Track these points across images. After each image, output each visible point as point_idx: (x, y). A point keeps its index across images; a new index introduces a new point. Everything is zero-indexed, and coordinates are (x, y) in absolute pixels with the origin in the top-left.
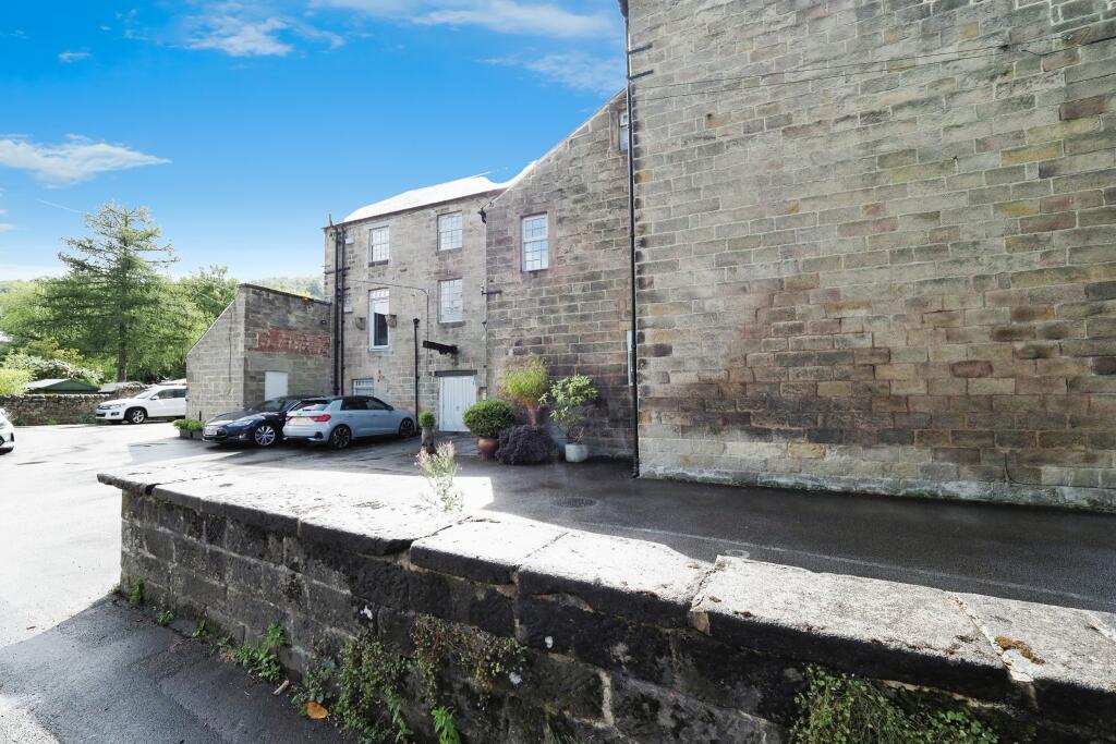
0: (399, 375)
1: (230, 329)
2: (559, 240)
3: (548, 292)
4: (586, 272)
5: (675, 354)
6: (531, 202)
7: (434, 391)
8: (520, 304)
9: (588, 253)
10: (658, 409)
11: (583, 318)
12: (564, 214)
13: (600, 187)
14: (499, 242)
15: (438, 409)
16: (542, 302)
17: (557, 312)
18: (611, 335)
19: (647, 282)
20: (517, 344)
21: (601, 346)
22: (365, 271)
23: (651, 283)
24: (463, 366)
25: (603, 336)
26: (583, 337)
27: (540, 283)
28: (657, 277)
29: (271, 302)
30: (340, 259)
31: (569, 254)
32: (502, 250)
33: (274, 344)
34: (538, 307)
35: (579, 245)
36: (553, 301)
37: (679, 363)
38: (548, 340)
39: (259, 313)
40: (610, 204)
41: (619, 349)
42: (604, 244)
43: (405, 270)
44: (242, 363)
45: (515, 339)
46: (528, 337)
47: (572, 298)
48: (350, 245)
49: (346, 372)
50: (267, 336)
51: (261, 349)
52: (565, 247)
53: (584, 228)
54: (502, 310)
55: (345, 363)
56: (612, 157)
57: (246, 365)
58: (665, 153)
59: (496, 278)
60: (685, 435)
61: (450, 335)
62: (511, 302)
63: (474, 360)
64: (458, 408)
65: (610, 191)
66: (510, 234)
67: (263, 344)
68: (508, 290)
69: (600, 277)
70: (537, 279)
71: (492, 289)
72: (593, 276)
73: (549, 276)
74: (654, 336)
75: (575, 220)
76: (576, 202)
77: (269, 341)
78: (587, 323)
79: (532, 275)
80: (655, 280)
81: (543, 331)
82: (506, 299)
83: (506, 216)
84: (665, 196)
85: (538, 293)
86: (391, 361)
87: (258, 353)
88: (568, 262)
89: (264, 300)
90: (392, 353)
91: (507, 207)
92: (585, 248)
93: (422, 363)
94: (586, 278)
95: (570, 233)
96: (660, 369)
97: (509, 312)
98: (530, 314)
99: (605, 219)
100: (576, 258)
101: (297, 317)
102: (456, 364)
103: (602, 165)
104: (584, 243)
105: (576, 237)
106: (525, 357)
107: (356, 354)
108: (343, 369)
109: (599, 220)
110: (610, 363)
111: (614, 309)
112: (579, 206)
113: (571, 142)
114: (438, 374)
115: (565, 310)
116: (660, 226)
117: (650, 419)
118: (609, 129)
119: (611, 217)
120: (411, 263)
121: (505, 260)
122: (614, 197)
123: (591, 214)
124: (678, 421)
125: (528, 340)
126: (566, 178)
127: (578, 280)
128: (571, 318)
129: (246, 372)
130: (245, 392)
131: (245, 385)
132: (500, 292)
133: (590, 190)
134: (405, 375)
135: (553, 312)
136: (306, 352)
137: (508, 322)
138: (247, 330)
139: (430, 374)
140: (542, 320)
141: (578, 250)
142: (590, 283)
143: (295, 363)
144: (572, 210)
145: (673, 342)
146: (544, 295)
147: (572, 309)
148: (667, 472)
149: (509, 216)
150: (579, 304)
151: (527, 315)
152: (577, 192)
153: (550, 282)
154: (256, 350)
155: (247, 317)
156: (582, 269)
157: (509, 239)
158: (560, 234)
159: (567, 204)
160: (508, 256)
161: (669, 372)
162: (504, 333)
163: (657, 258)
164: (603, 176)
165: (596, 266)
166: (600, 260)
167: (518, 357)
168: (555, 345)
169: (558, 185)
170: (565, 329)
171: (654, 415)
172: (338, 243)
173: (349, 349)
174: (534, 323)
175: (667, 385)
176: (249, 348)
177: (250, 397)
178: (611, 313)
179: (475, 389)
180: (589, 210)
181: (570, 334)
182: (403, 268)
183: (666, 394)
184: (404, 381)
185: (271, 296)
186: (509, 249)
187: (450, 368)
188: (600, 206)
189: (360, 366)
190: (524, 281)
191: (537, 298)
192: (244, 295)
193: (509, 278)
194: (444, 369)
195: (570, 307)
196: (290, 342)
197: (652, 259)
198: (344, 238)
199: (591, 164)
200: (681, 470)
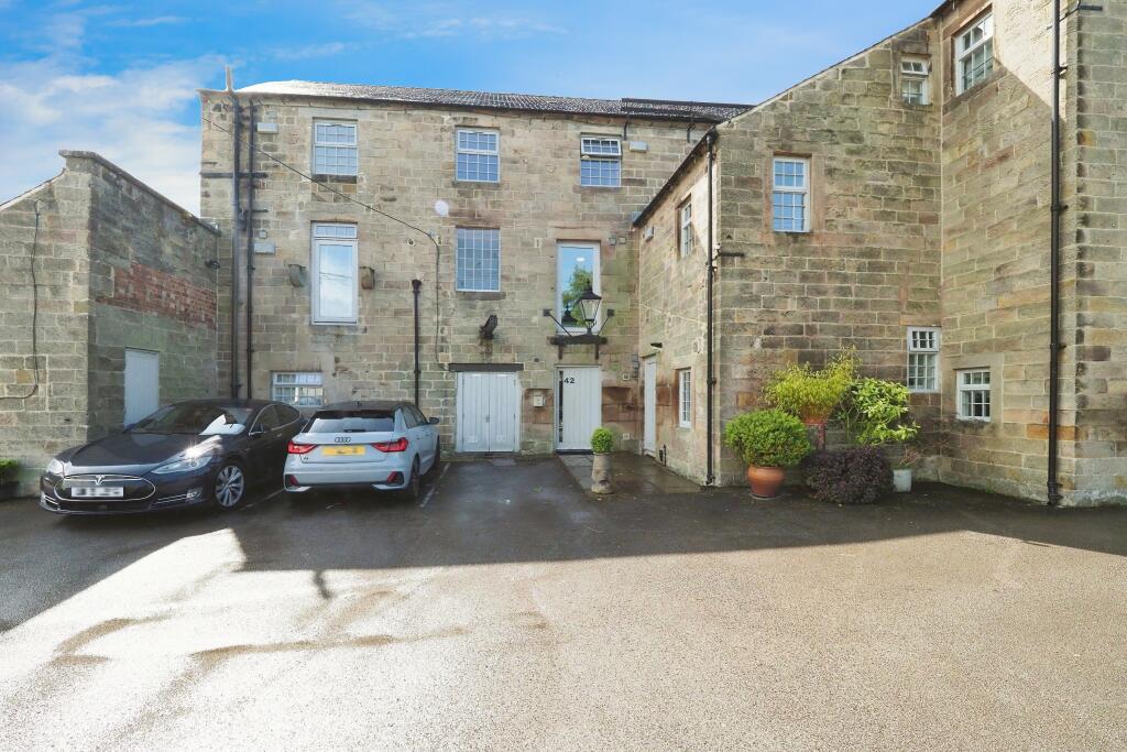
0: (380, 367)
1: (34, 249)
2: (828, 198)
3: (813, 265)
4: (864, 246)
5: (1114, 358)
6: (789, 136)
7: (448, 393)
8: (773, 276)
9: (865, 223)
10: (1095, 423)
11: (860, 305)
12: (834, 164)
13: (879, 142)
14: (742, 182)
15: (454, 420)
16: (804, 277)
17: (825, 293)
18: (890, 329)
19: (1088, 269)
20: (767, 333)
21: (879, 342)
22: (303, 187)
23: (1092, 271)
24: (498, 357)
25: (881, 330)
26: (857, 330)
27: (800, 251)
28: (1098, 264)
29: (135, 207)
30: (245, 156)
31: (841, 219)
32: (743, 195)
33: (139, 295)
34: (797, 283)
35: (855, 209)
36: (819, 278)
37: (1117, 370)
38: (811, 330)
39: (115, 223)
40: (892, 167)
41: (899, 348)
42: (885, 216)
43: (393, 200)
44: (83, 329)
45: (765, 325)
46: (784, 323)
47: (845, 278)
48: (269, 135)
49: (256, 357)
50: (129, 277)
51: (119, 301)
52: (836, 209)
53: (861, 188)
54: (744, 281)
55: (254, 342)
56: (893, 108)
57: (91, 334)
58: (1110, 117)
59: (736, 233)
60: (1121, 453)
61: (477, 311)
62: (759, 272)
63: (519, 349)
64: (488, 419)
65: (892, 150)
66: (757, 173)
67: (122, 291)
68: (753, 254)
69: (878, 256)
70: (797, 245)
71: (729, 249)
72: (871, 253)
73: (815, 244)
74: (1094, 336)
75: (849, 175)
76: (851, 152)
77: (131, 288)
78: (862, 312)
79: (791, 239)
80: (1096, 269)
81: (805, 317)
82: (750, 266)
83: (752, 146)
84: (1109, 168)
85: (799, 264)
86: (362, 343)
87: (111, 309)
88: (840, 229)
89: (124, 198)
90: (365, 330)
91: (755, 135)
92: (862, 215)
93: (425, 350)
94: (863, 254)
95: (842, 192)
96: (1099, 375)
97: (755, 286)
98: (788, 292)
99: (886, 183)
100: (851, 226)
101: (175, 247)
102: (489, 353)
103: (882, 114)
104: (860, 208)
105: (851, 199)
106: (779, 351)
107: (283, 329)
108: (250, 351)
109: (879, 183)
110: (888, 365)
111: (894, 298)
112: (854, 158)
113: (844, 71)
114: (457, 367)
115: (835, 292)
116: (1104, 205)
117: (1087, 435)
118: (891, 71)
119: (892, 182)
120: (403, 190)
121: (751, 211)
122: (896, 158)
123: (868, 172)
124: (1114, 436)
125: (785, 327)
126: (838, 117)
127: (853, 255)
128: (845, 304)
129: (92, 348)
130: (90, 393)
131: (91, 378)
132: (742, 255)
133: (868, 142)
134: (392, 367)
135: (819, 292)
136: (185, 315)
137: (755, 300)
138: (93, 256)
139: (441, 366)
140: (803, 302)
141: (853, 216)
142: (866, 261)
143: (171, 336)
144: (845, 162)
145: (1111, 345)
146: (807, 269)
147: (844, 291)
148: (1103, 496)
149: (756, 148)
150: (853, 286)
151: (782, 294)
152: (852, 140)
153: (814, 252)
154: (110, 302)
155: (92, 226)
156: (858, 241)
157: (758, 181)
158: (830, 189)
159: (839, 151)
160: (755, 205)
161: (1107, 379)
162: (750, 314)
163: (1098, 242)
164: (883, 128)
165: (875, 241)
166: (880, 234)
167: (769, 350)
168: (819, 337)
169: (826, 123)
170: (835, 317)
171: (1091, 431)
172: (239, 126)
173: (265, 318)
174: (792, 305)
175: (1105, 395)
176: (97, 297)
177: (100, 402)
178: (891, 303)
179: (519, 391)
180: (867, 168)
181: (840, 323)
182: (389, 194)
183: (1104, 405)
184: (388, 377)
185: (136, 195)
186: (757, 196)
187: (477, 359)
188: (880, 165)
189: (292, 348)
190: (779, 245)
191: (798, 272)
192: (87, 177)
193: (756, 236)
194: (468, 359)
195: (841, 288)
196: (164, 293)
197: (1093, 242)
198: (254, 120)
199: (868, 108)
200: (1116, 493)
